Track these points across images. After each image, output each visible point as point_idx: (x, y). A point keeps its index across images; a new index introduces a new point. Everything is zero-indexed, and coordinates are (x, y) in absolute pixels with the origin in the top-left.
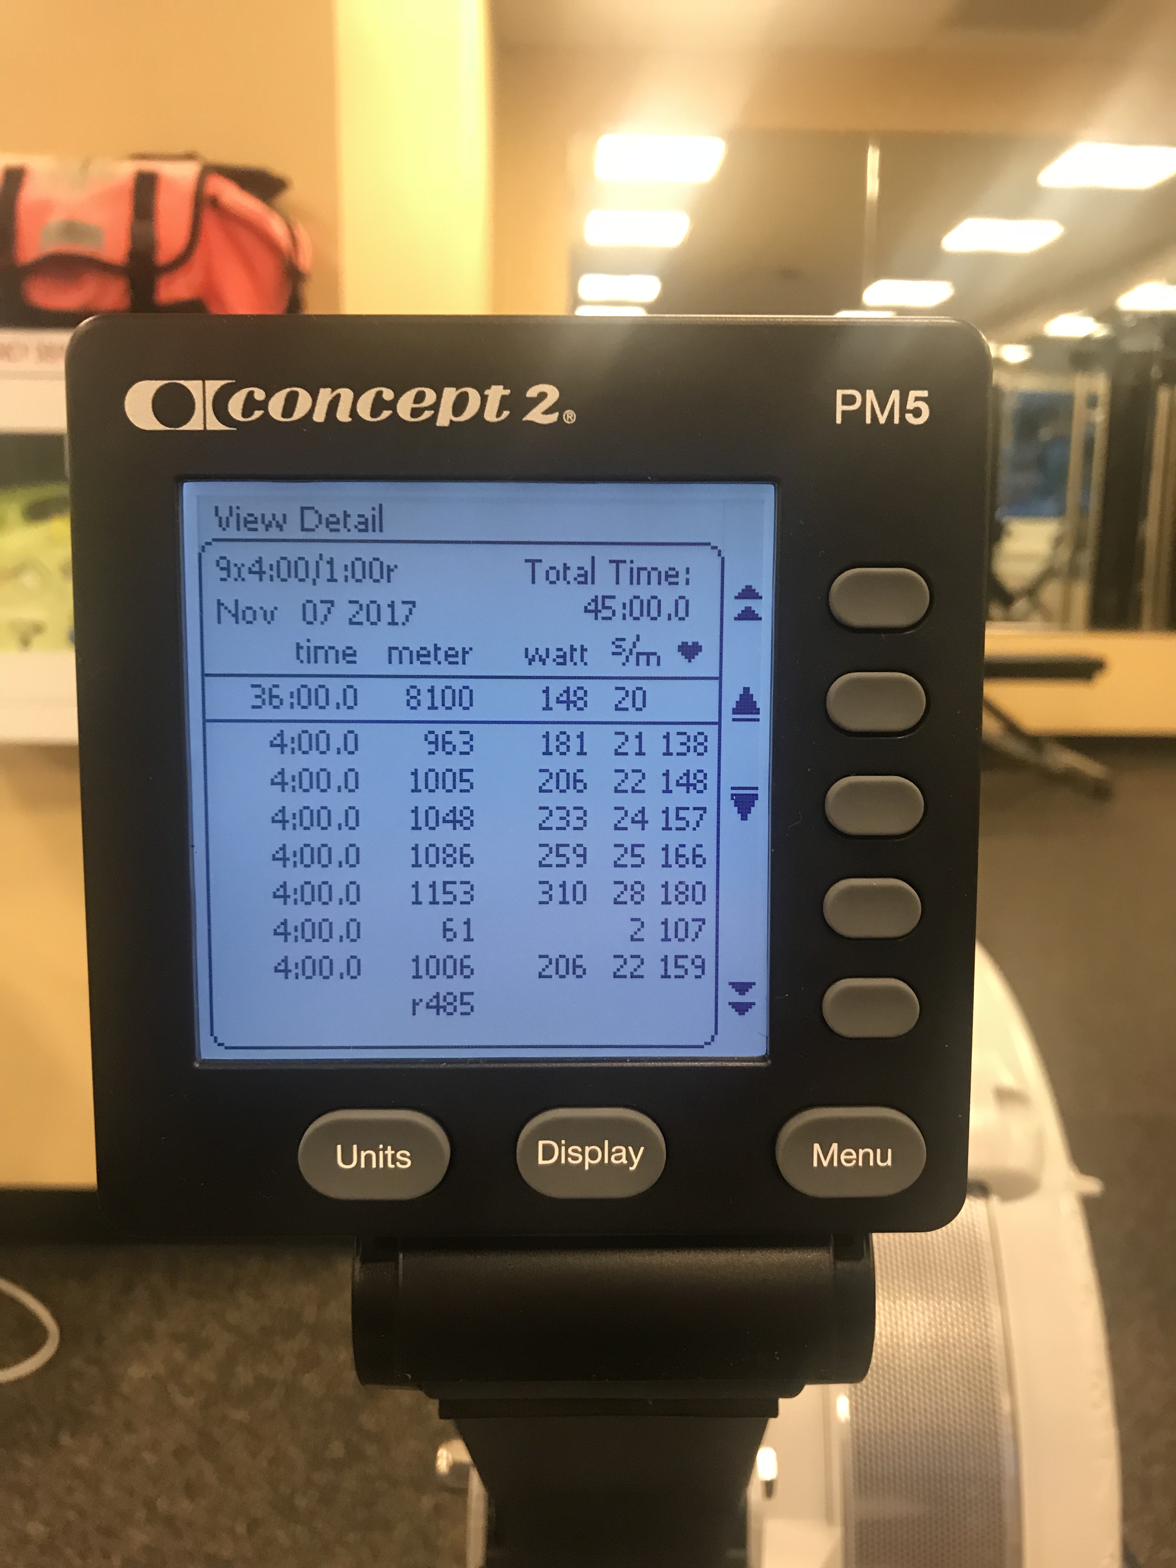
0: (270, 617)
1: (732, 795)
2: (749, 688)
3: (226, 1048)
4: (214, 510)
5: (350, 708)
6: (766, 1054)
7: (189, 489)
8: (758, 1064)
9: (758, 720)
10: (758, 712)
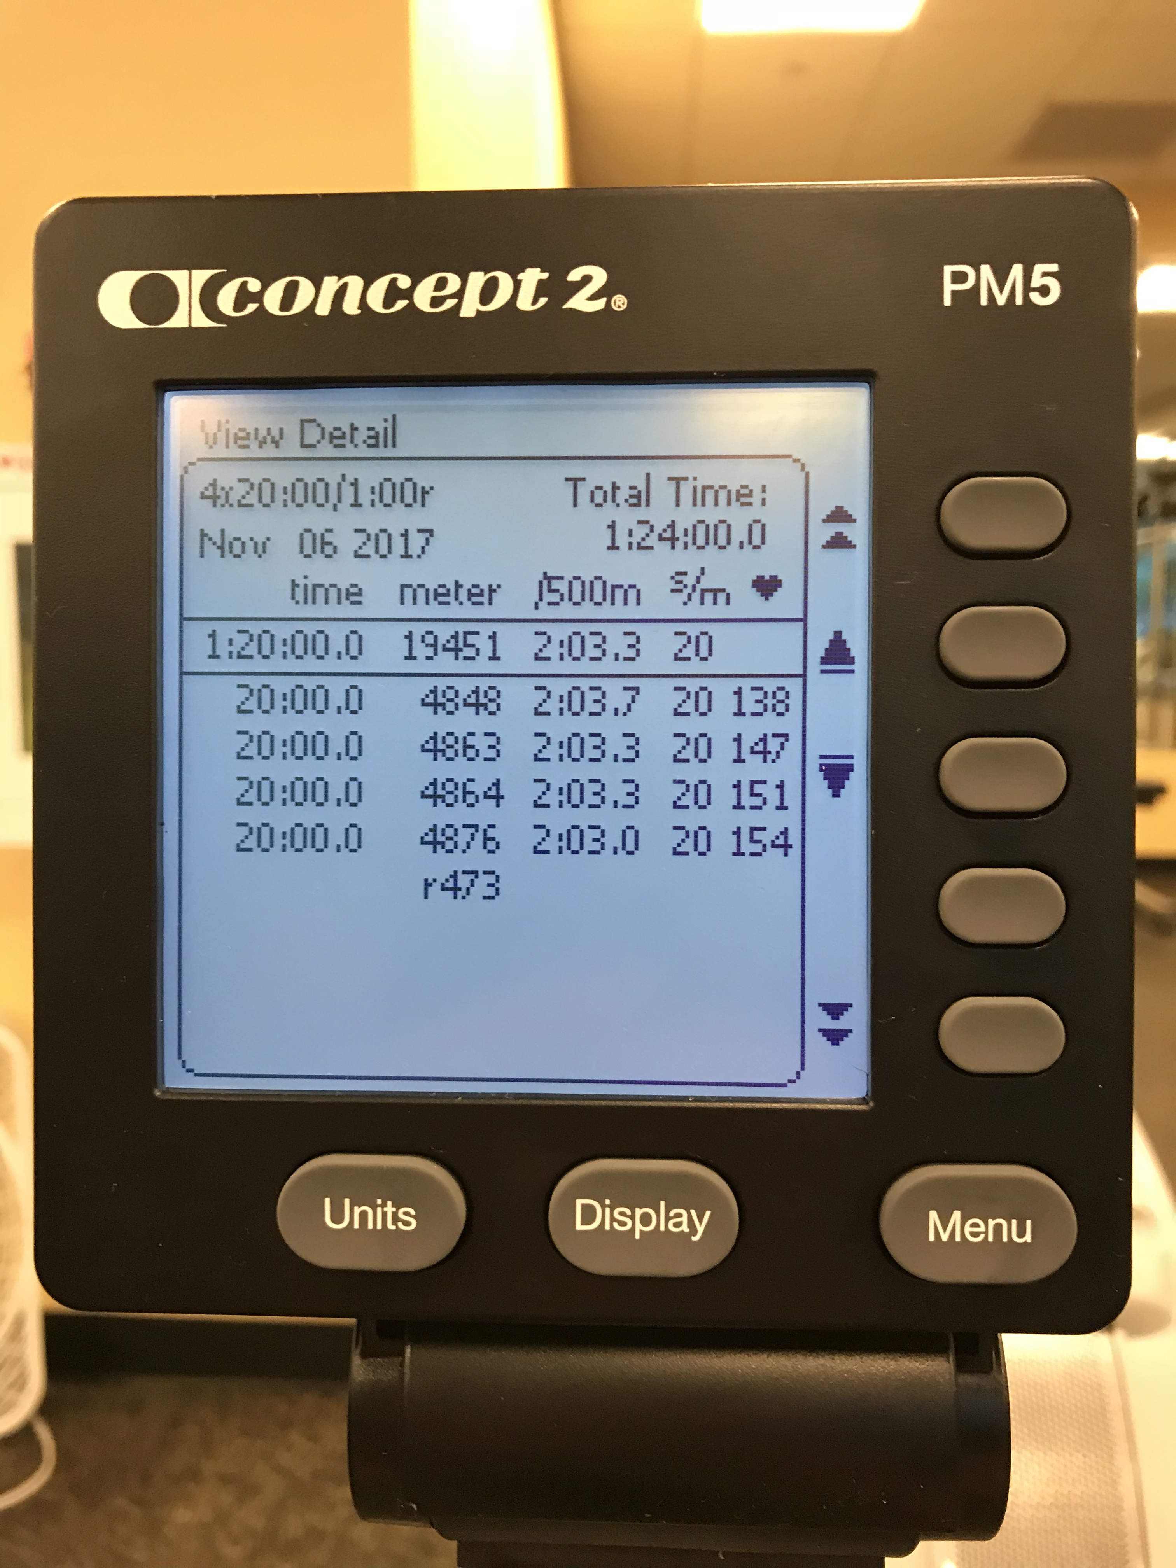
0: (261, 549)
1: (821, 765)
2: (840, 632)
3: (196, 1075)
4: (199, 425)
5: (354, 658)
6: (867, 1095)
7: (172, 402)
8: (855, 1107)
9: (852, 671)
10: (852, 661)
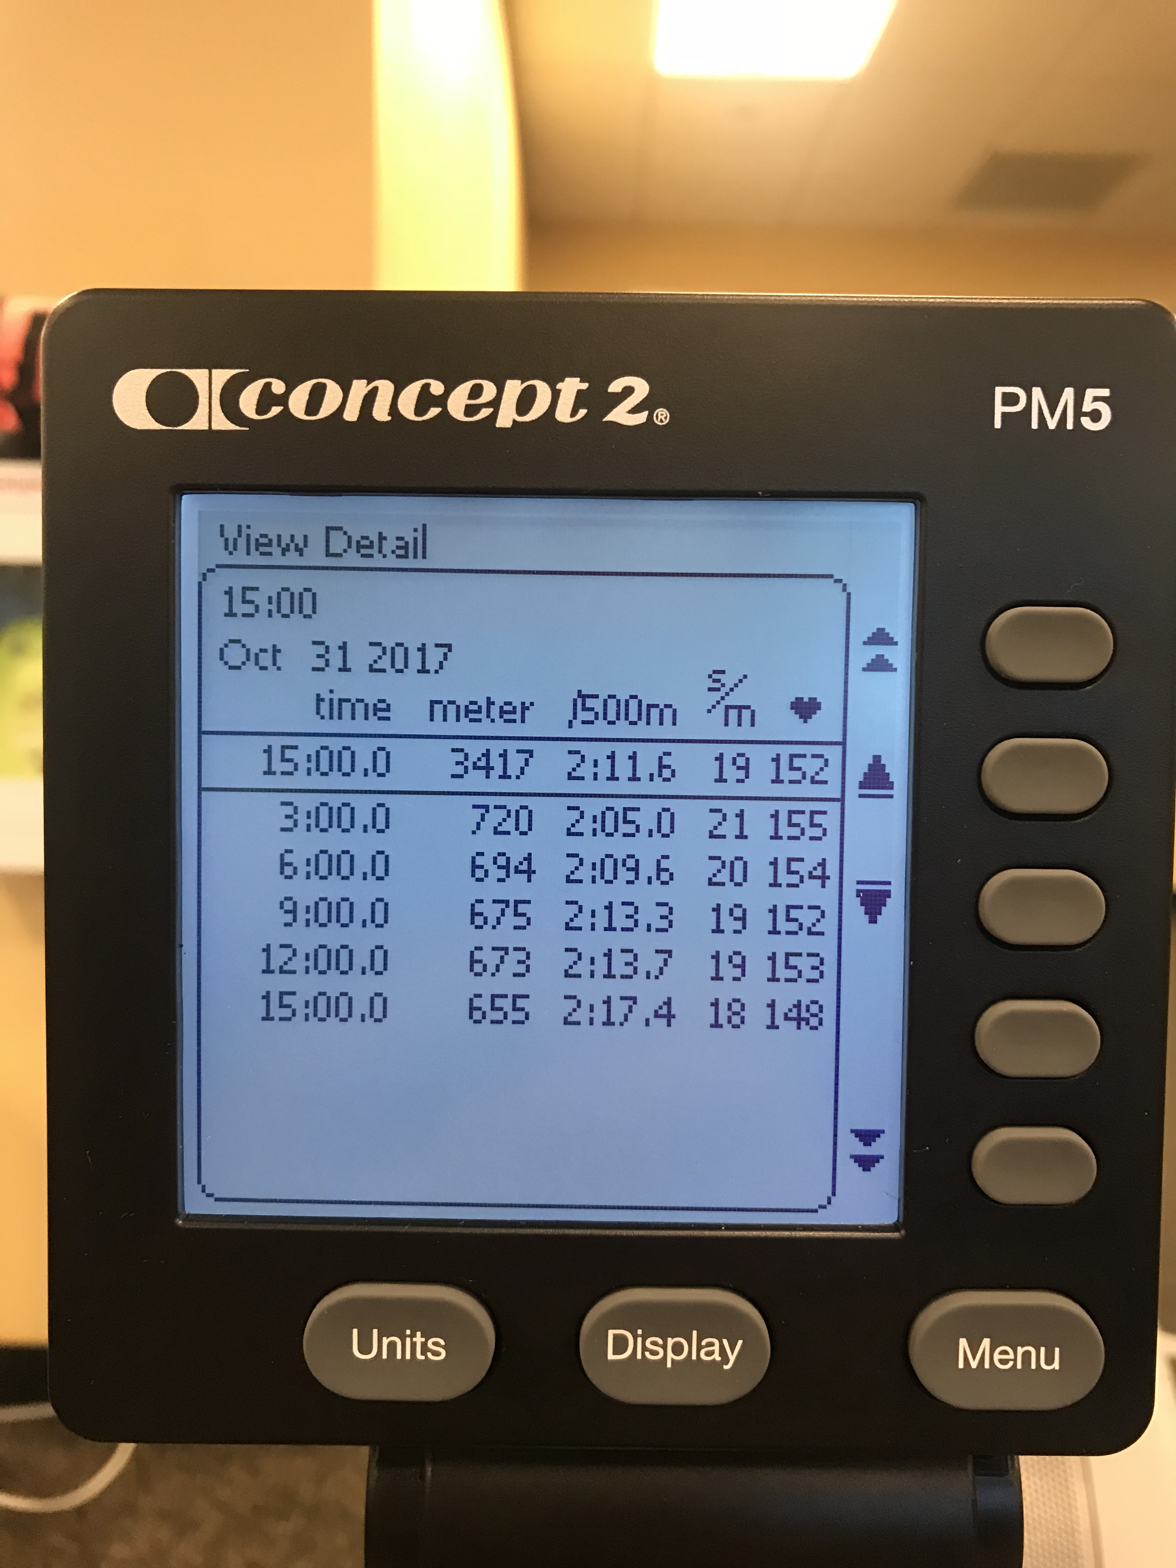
1: (858, 891)
2: (880, 757)
3: (217, 1200)
4: (218, 529)
5: (381, 775)
6: (898, 1221)
7: (189, 504)
8: (889, 1235)
9: (891, 796)
10: (891, 786)
